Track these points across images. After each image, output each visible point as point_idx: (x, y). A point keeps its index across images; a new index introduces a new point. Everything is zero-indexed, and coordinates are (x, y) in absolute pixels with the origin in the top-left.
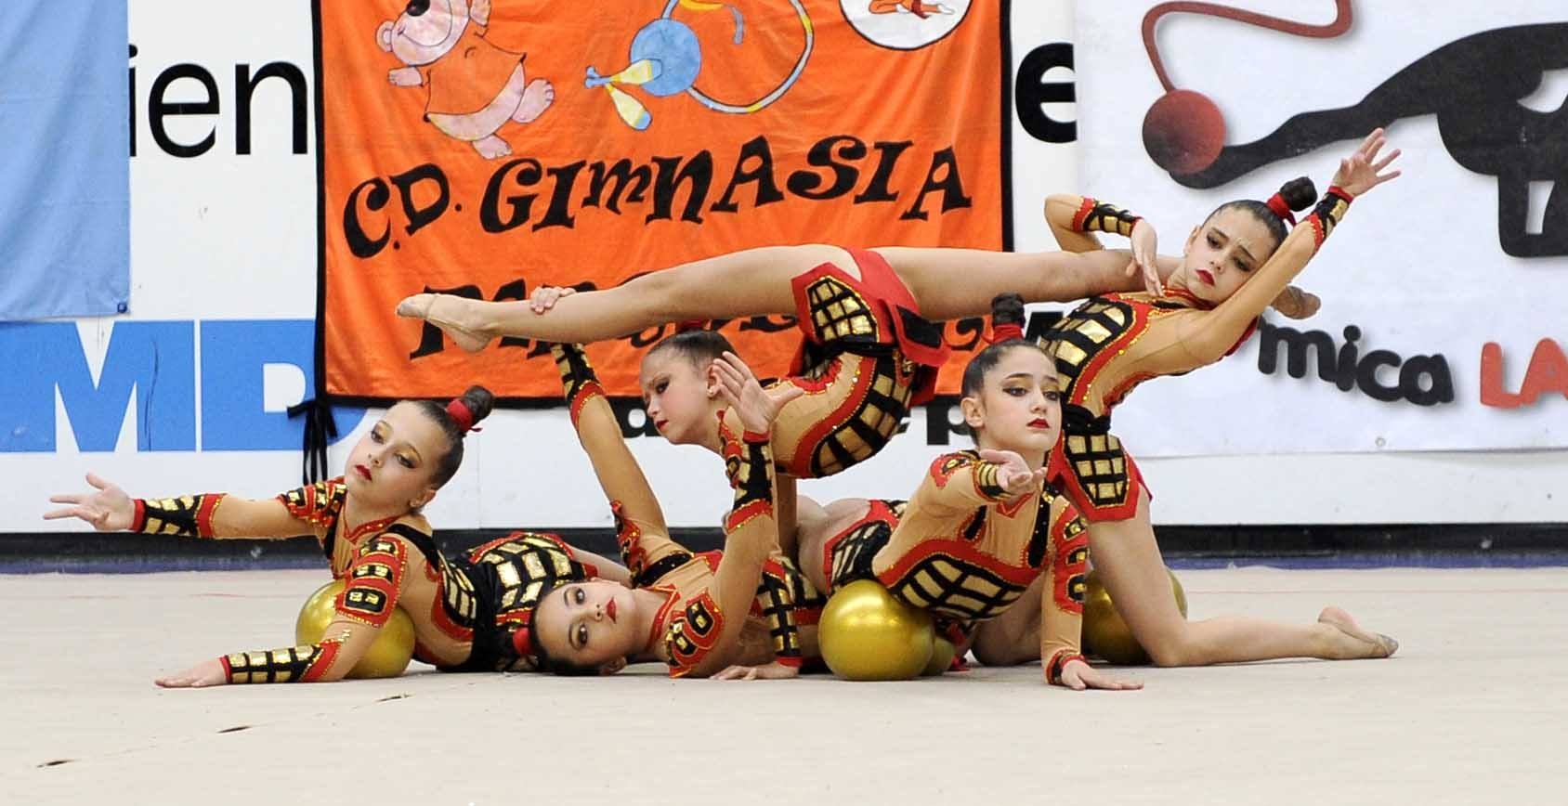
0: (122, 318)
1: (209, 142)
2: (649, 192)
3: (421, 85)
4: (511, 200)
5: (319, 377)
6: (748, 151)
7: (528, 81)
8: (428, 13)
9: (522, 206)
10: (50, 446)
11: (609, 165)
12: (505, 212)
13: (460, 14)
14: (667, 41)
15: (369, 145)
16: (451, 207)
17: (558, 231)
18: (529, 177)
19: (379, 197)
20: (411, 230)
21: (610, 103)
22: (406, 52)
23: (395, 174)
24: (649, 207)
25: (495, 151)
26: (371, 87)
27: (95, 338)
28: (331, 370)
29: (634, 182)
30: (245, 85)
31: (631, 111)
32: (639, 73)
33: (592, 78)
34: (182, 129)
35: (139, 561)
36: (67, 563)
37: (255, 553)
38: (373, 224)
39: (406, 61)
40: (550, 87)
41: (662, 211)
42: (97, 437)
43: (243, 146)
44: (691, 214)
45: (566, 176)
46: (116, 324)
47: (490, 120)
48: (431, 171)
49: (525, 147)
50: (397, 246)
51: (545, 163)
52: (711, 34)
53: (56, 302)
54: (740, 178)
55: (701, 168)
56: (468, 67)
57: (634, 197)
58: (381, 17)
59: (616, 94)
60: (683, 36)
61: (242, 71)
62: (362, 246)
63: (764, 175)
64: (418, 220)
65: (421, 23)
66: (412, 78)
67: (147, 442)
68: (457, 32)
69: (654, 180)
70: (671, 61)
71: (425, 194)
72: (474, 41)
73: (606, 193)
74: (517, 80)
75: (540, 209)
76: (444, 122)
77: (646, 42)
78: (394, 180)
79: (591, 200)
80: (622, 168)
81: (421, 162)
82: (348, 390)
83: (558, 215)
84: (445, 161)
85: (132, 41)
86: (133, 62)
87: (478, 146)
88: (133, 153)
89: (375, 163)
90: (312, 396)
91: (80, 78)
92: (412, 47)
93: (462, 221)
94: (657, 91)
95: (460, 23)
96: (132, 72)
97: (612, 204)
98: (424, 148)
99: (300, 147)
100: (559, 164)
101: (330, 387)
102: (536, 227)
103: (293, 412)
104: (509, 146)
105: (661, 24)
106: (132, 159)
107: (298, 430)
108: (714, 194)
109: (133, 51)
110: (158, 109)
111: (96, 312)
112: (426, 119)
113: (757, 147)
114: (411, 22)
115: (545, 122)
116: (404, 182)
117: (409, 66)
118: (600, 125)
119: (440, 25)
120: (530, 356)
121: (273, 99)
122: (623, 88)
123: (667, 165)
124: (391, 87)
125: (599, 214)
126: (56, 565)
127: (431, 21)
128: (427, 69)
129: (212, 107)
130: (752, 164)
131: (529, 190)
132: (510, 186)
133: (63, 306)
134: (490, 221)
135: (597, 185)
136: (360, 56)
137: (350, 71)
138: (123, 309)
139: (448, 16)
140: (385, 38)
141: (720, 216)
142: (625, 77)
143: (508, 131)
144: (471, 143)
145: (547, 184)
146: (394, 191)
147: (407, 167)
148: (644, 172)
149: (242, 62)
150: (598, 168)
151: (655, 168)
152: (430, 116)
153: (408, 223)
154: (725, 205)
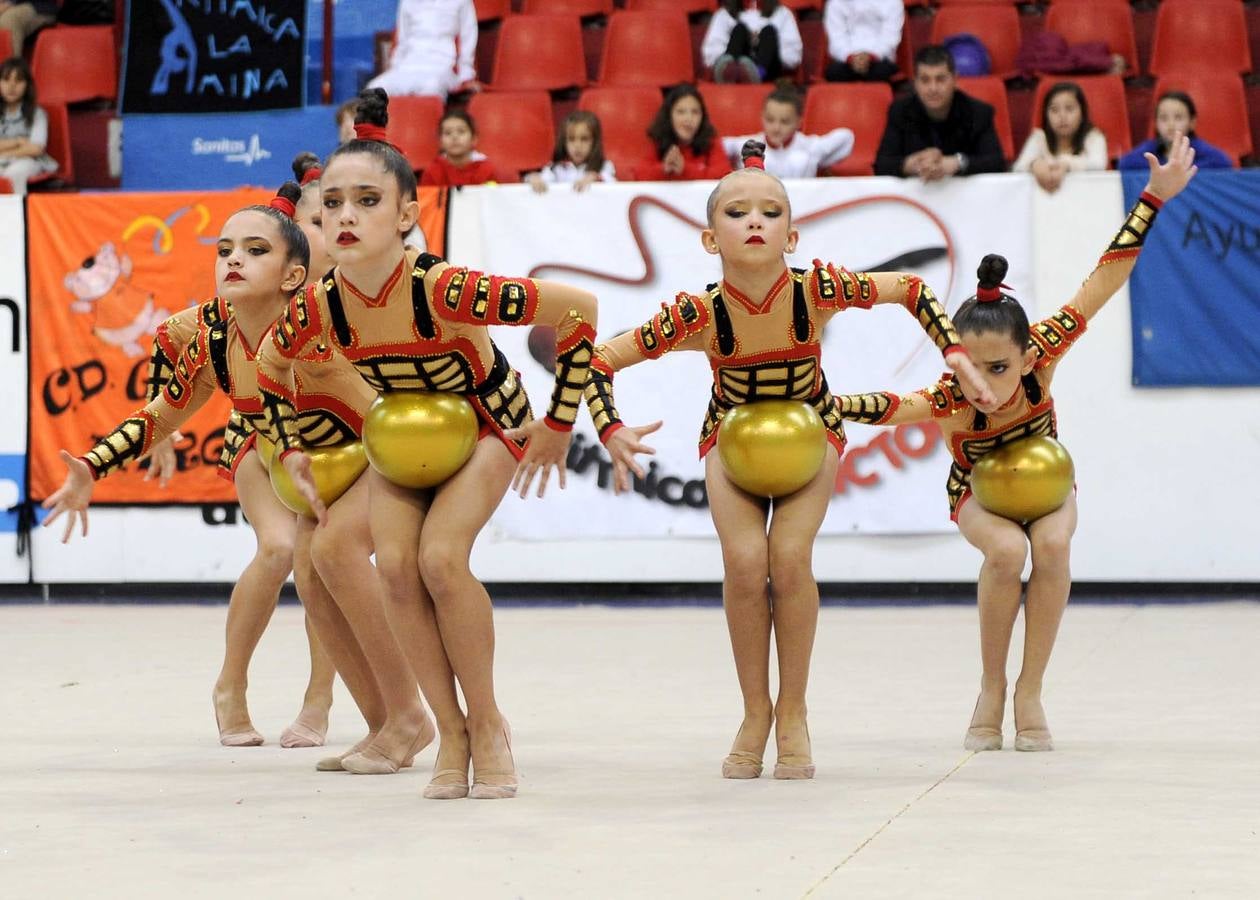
3: (91, 312)
5: (27, 488)
7: (155, 309)
8: (95, 268)
13: (114, 269)
15: (59, 348)
16: (108, 386)
19: (64, 379)
20: (83, 399)
22: (80, 291)
23: (73, 365)
25: (134, 352)
26: (60, 314)
28: (35, 484)
38: (60, 395)
39: (82, 297)
47: (132, 333)
48: (96, 364)
50: (75, 409)
56: (118, 301)
58: (64, 269)
62: (53, 409)
64: (88, 393)
65: (91, 273)
66: (84, 308)
68: (113, 280)
71: (92, 377)
72: (122, 285)
74: (148, 308)
76: (105, 334)
78: (74, 369)
81: (90, 358)
84: (105, 358)
87: (125, 349)
89: (62, 359)
90: (23, 499)
92: (85, 289)
93: (115, 394)
95: (114, 274)
98: (91, 349)
99: (16, 347)
101: (33, 494)
103: (11, 510)
104: (141, 349)
107: (13, 521)
112: (93, 331)
114: (85, 274)
116: (79, 370)
117: (84, 300)
119: (102, 275)
124: (72, 315)
127: (97, 272)
128: (95, 303)
134: (131, 394)
136: (53, 294)
137: (47, 304)
139: (107, 270)
140: (70, 282)
143: (142, 340)
144: (120, 347)
146: (74, 378)
147: (80, 358)
152: (96, 330)
153: (81, 394)
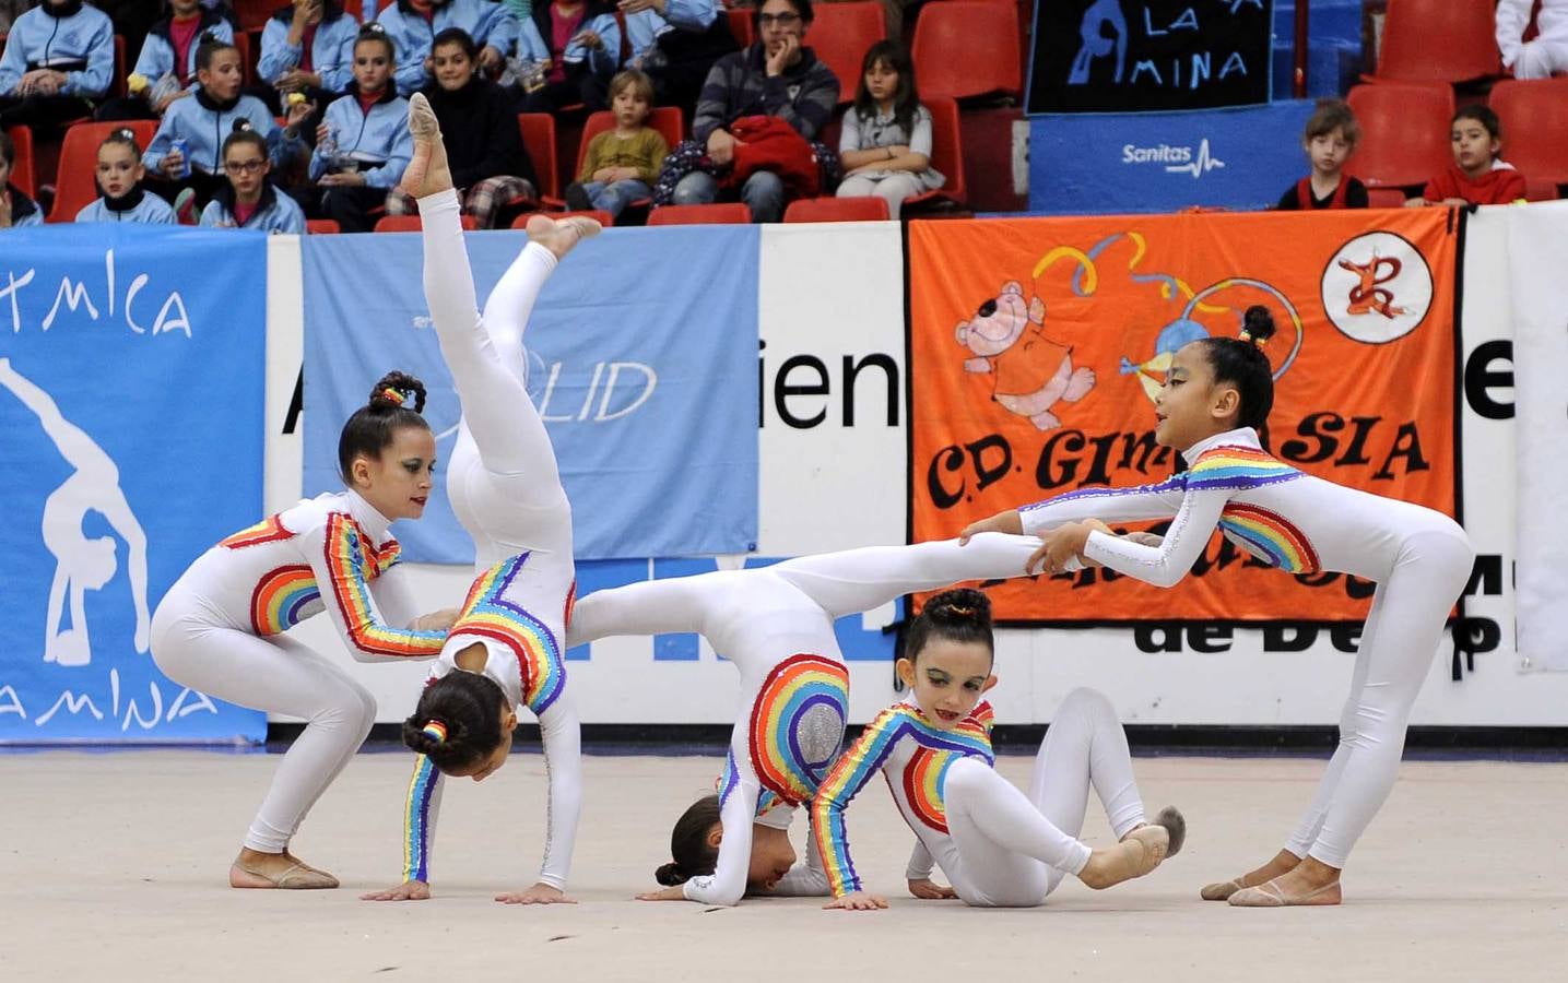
0: (752, 555)
1: (821, 417)
3: (990, 372)
4: (1061, 463)
7: (1075, 369)
8: (996, 314)
9: (1069, 468)
10: (694, 656)
11: (1139, 435)
12: (1056, 473)
13: (1020, 316)
15: (948, 420)
16: (1012, 470)
18: (1075, 445)
19: (955, 461)
20: (981, 487)
21: (1139, 387)
22: (979, 347)
23: (969, 442)
25: (1047, 424)
26: (951, 374)
30: (850, 373)
33: (1125, 366)
34: (799, 406)
36: (707, 748)
38: (951, 482)
39: (979, 353)
40: (1092, 373)
43: (848, 420)
45: (1104, 444)
46: (747, 560)
47: (1045, 399)
48: (997, 440)
49: (1071, 421)
50: (969, 499)
51: (1088, 434)
53: (702, 540)
56: (1026, 357)
57: (1158, 460)
58: (957, 318)
59: (1145, 380)
61: (848, 360)
62: (942, 499)
64: (987, 479)
65: (990, 323)
66: (983, 366)
68: (1018, 331)
71: (992, 458)
72: (1032, 336)
73: (1136, 458)
74: (1066, 367)
75: (1083, 470)
76: (1009, 402)
77: (1169, 337)
78: (968, 447)
79: (1125, 463)
81: (989, 433)
83: (1098, 475)
84: (1008, 432)
85: (762, 336)
86: (762, 354)
87: (1035, 420)
88: (761, 425)
89: (953, 433)
90: (901, 617)
91: (720, 365)
92: (983, 343)
93: (1021, 479)
95: (1021, 322)
96: (761, 361)
97: (1141, 467)
98: (991, 421)
99: (893, 420)
100: (1099, 434)
103: (886, 631)
104: (1059, 420)
105: (1181, 324)
106: (761, 430)
107: (889, 645)
109: (762, 345)
110: (782, 390)
111: (731, 551)
112: (994, 399)
114: (982, 322)
115: (1088, 402)
116: (976, 449)
117: (981, 357)
118: (1132, 402)
119: (1006, 325)
120: (1075, 586)
121: (872, 383)
122: (1151, 374)
124: (966, 376)
125: (1131, 474)
126: (699, 749)
127: (998, 321)
128: (994, 359)
129: (824, 389)
131: (1074, 455)
132: (1061, 452)
133: (706, 544)
134: (1043, 479)
135: (1129, 451)
136: (942, 347)
137: (934, 360)
138: (753, 548)
139: (1012, 317)
140: (962, 334)
142: (1152, 365)
143: (1059, 408)
144: (1028, 418)
145: (1090, 450)
146: (968, 456)
147: (977, 435)
149: (848, 353)
150: (1130, 437)
152: (997, 396)
153: (979, 481)
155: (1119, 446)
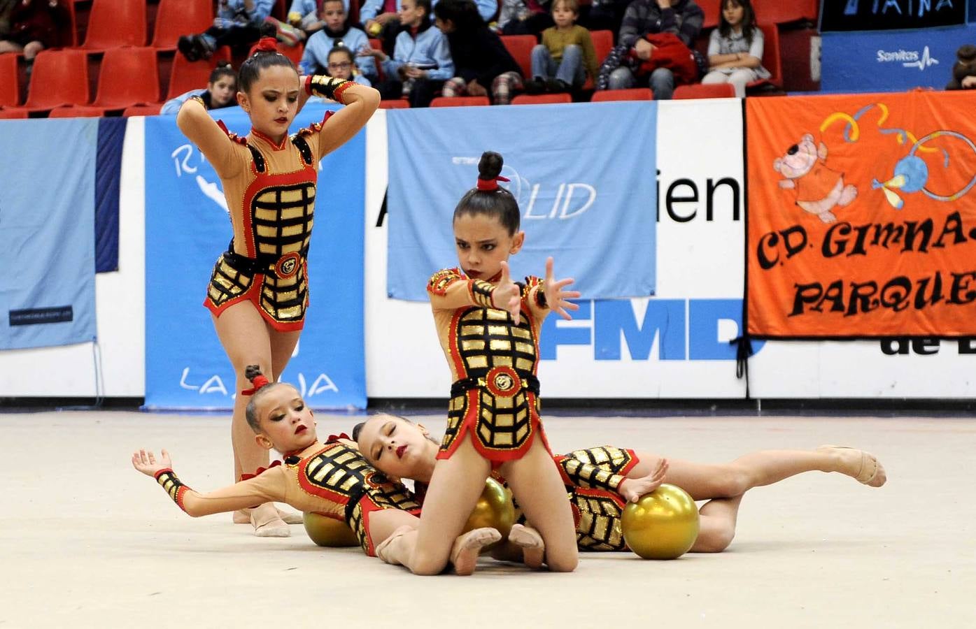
0: (653, 298)
1: (693, 216)
2: (902, 238)
3: (795, 188)
4: (837, 242)
5: (745, 326)
6: (950, 218)
7: (845, 185)
8: (798, 154)
9: (841, 245)
10: (618, 357)
11: (883, 225)
12: (833, 248)
13: (813, 154)
14: (912, 166)
15: (770, 217)
16: (808, 246)
17: (859, 257)
18: (845, 231)
19: (774, 241)
20: (789, 256)
21: (884, 197)
23: (781, 230)
24: (902, 245)
25: (828, 219)
26: (771, 190)
27: (639, 308)
28: (750, 322)
29: (894, 234)
30: (711, 189)
31: (894, 200)
32: (898, 181)
33: (876, 184)
34: (680, 209)
35: (659, 411)
36: (626, 412)
37: (713, 408)
38: (771, 254)
39: (787, 176)
41: (908, 247)
42: (640, 353)
43: (710, 217)
44: (923, 248)
45: (863, 231)
46: (649, 300)
47: (827, 204)
48: (798, 229)
49: (843, 217)
50: (782, 264)
51: (853, 224)
52: (933, 163)
53: (622, 290)
54: (946, 231)
55: (927, 227)
56: (816, 179)
57: (896, 241)
58: (774, 155)
59: (887, 192)
60: (919, 163)
61: (709, 182)
62: (765, 264)
63: (958, 230)
64: (792, 252)
66: (790, 185)
67: (663, 356)
68: (811, 163)
69: (904, 233)
70: (913, 176)
71: (795, 240)
73: (882, 239)
74: (840, 185)
75: (850, 246)
76: (805, 206)
77: (902, 166)
78: (782, 233)
79: (875, 242)
80: (890, 227)
81: (793, 224)
82: (759, 332)
83: (859, 249)
84: (805, 224)
85: (659, 167)
86: (659, 178)
87: (821, 217)
88: (658, 220)
89: (772, 225)
90: (741, 335)
91: (634, 185)
92: (790, 171)
93: (813, 251)
94: (907, 190)
95: (813, 158)
96: (658, 184)
97: (885, 244)
98: (796, 218)
99: (736, 217)
100: (859, 225)
101: (750, 331)
102: (848, 255)
103: (732, 343)
104: (835, 216)
105: (909, 159)
106: (658, 224)
107: (734, 351)
108: (934, 239)
109: (658, 173)
110: (670, 200)
111: (640, 295)
112: (796, 204)
113: (955, 217)
114: (790, 158)
115: (854, 206)
116: (786, 234)
117: (789, 179)
118: (879, 206)
119: (803, 159)
120: (845, 316)
121: (724, 196)
122: (891, 189)
123: (911, 226)
124: (780, 190)
125: (879, 249)
127: (799, 157)
128: (797, 181)
129: (695, 199)
130: (952, 225)
131: (845, 238)
132: (836, 236)
133: (625, 292)
134: (826, 252)
135: (877, 235)
136: (765, 174)
137: (761, 182)
138: (653, 294)
139: (807, 155)
140: (778, 165)
141: (936, 251)
142: (892, 183)
143: (836, 210)
144: (817, 216)
145: (853, 235)
146: (781, 239)
147: (786, 225)
148: (900, 229)
149: (710, 177)
150: (878, 227)
151: (905, 227)
152: (799, 203)
153: (787, 253)
154: (939, 244)
155: (871, 233)
